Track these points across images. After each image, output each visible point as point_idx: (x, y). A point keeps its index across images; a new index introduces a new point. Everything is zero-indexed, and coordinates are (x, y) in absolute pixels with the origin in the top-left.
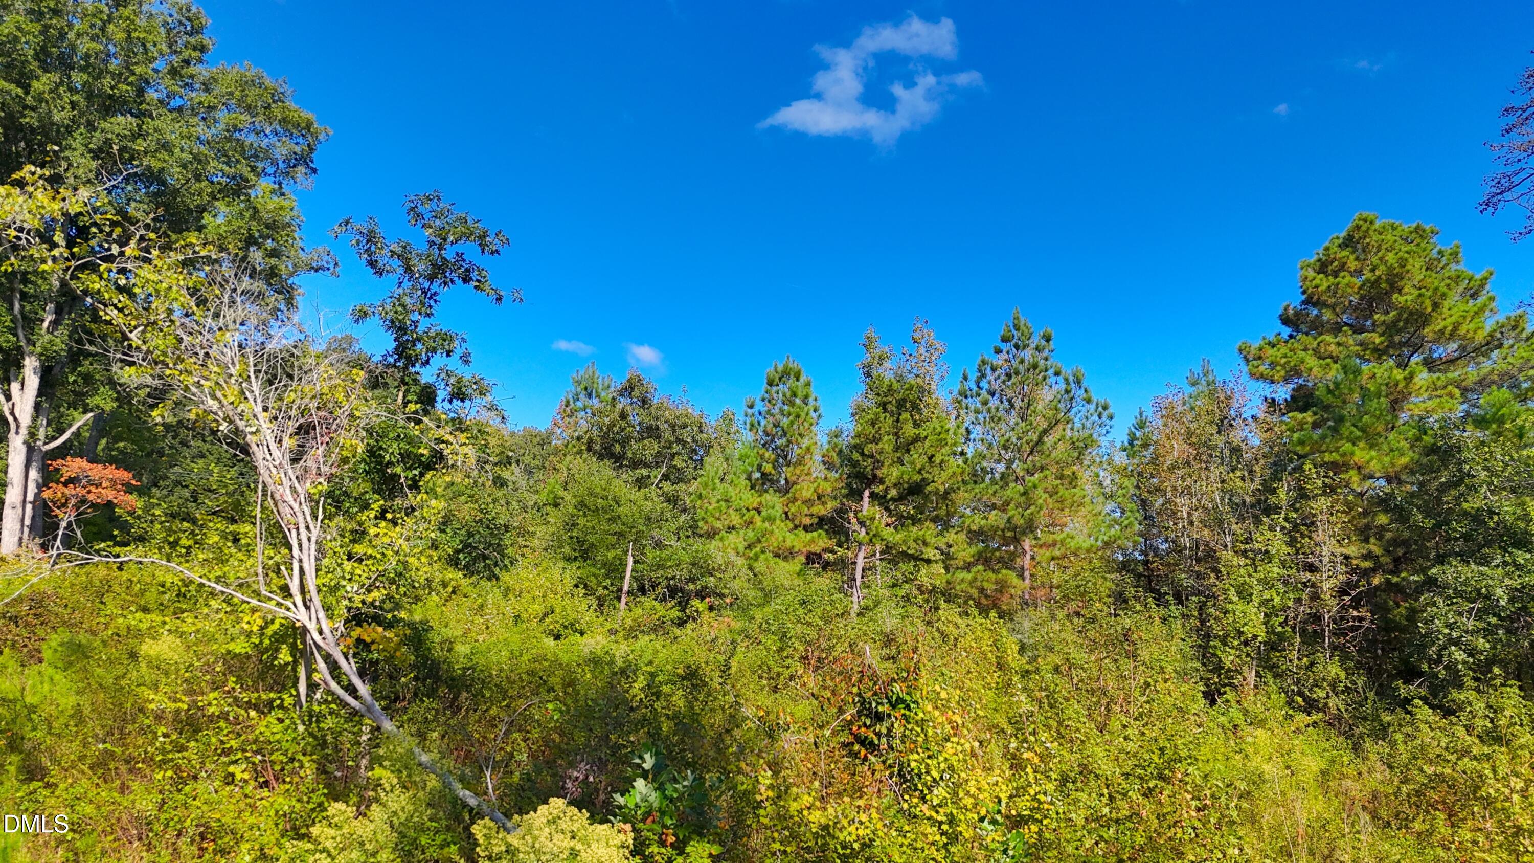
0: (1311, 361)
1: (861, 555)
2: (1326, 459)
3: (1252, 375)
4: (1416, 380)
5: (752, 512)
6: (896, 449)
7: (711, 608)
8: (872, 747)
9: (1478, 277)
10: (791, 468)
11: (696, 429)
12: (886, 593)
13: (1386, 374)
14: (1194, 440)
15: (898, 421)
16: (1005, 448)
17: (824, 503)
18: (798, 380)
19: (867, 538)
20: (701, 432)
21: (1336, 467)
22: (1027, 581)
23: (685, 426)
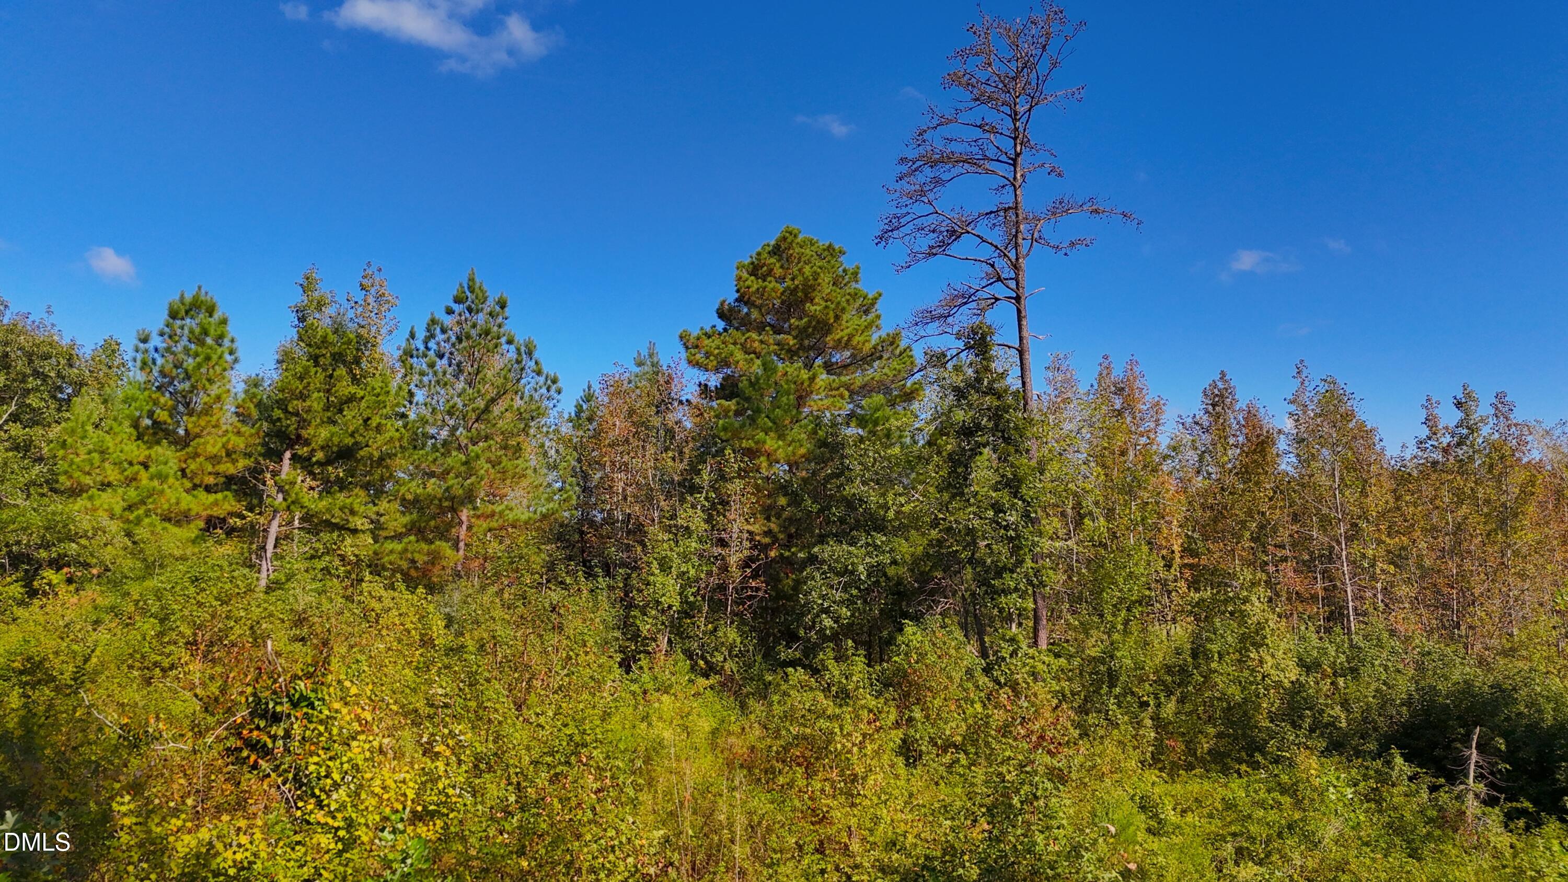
0: (739, 355)
1: (275, 524)
2: (743, 445)
3: (690, 362)
4: (817, 380)
5: (137, 467)
6: (327, 408)
7: (70, 581)
8: (265, 752)
9: (870, 296)
10: (194, 419)
11: (63, 362)
12: (300, 566)
13: (796, 373)
14: (635, 418)
15: (331, 376)
16: (450, 413)
17: (234, 462)
18: (211, 316)
19: (284, 504)
20: (71, 366)
21: (751, 453)
22: (461, 552)
23: (47, 357)
